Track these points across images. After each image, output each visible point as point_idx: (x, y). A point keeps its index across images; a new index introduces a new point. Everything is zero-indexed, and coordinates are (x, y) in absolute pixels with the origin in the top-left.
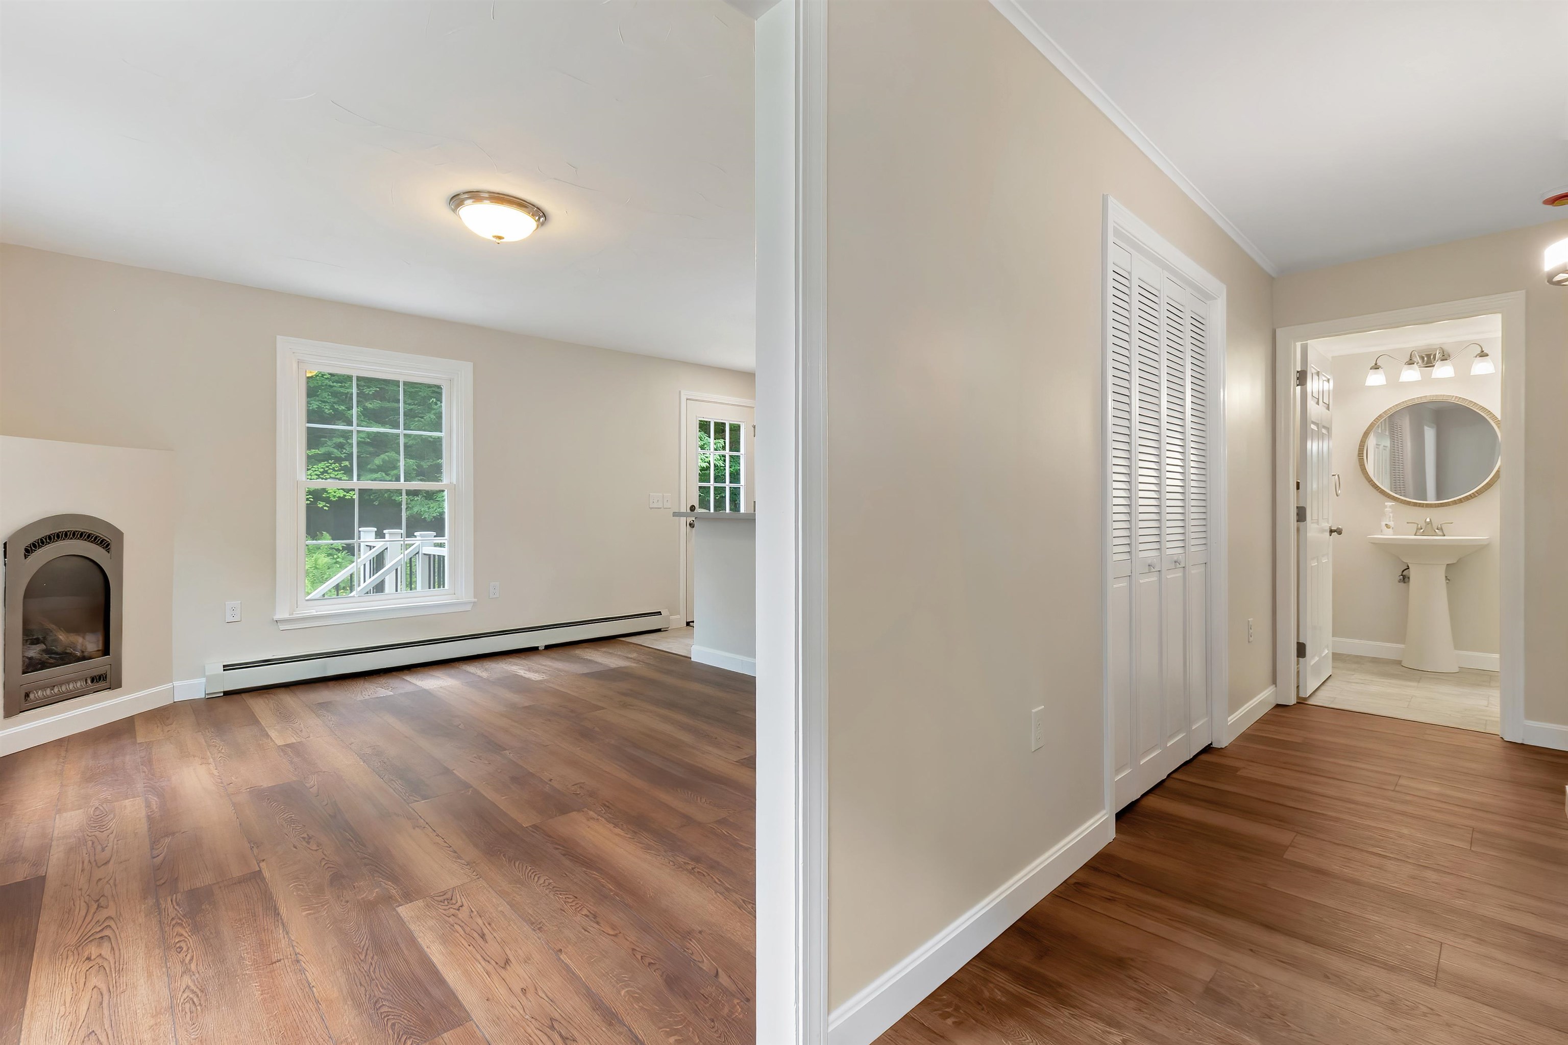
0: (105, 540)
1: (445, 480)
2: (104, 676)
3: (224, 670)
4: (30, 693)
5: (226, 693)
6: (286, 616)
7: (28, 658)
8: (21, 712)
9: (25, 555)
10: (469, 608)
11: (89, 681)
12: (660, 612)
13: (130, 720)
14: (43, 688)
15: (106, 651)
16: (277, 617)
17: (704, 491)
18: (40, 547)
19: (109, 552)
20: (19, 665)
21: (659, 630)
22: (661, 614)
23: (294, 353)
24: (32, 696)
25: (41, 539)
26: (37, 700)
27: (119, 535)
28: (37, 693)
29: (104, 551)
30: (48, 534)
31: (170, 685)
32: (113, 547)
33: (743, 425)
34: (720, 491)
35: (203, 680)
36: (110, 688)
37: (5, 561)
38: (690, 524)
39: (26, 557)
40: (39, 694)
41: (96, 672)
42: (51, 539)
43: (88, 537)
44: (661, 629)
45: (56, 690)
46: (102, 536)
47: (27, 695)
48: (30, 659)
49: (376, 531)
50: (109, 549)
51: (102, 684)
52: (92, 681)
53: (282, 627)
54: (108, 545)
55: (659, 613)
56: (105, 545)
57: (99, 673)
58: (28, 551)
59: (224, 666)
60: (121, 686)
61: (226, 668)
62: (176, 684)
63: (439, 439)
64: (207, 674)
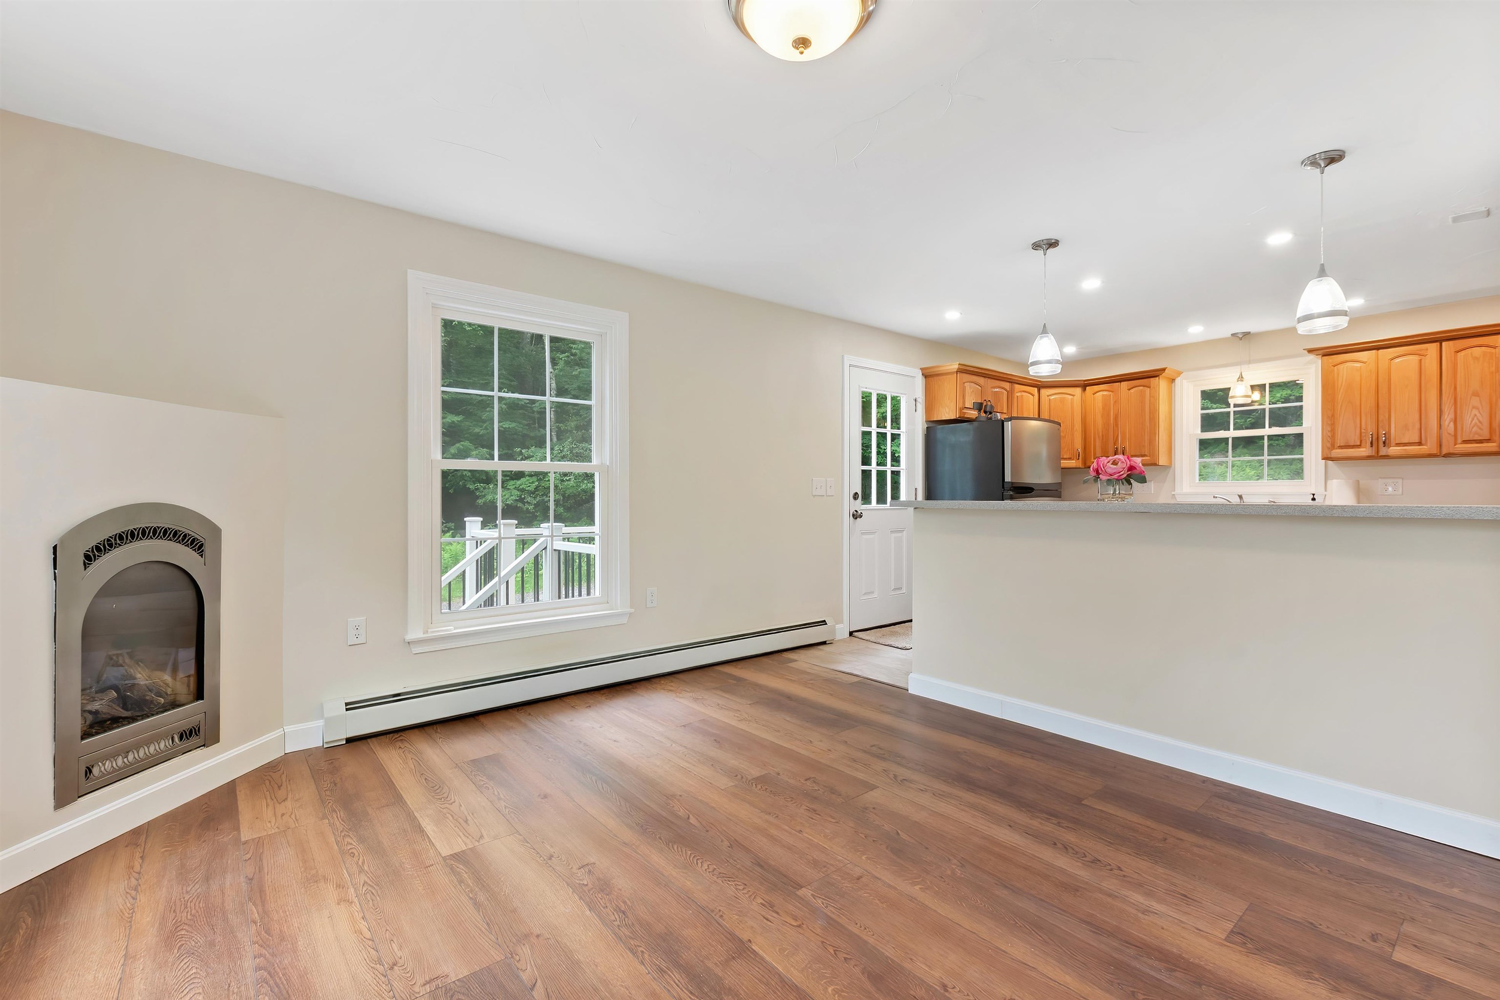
0: (198, 540)
1: (595, 461)
2: (197, 729)
3: (347, 710)
4: (93, 767)
5: (349, 740)
6: (420, 635)
7: (90, 712)
8: (79, 797)
9: (85, 564)
10: (624, 620)
11: (176, 739)
12: (824, 621)
13: (230, 788)
14: (113, 756)
15: (199, 695)
16: (410, 637)
17: (866, 475)
18: (106, 551)
19: (202, 556)
20: (77, 725)
21: (824, 643)
22: (826, 624)
23: (427, 293)
24: (96, 771)
25: (108, 540)
26: (104, 775)
27: (216, 532)
28: (104, 765)
29: (195, 555)
30: (118, 531)
31: (280, 732)
32: (207, 549)
33: (905, 398)
34: (881, 475)
35: (321, 723)
36: (204, 745)
37: (55, 573)
38: (853, 515)
39: (86, 566)
40: (106, 767)
41: (186, 725)
42: (123, 540)
43: (174, 536)
44: (826, 641)
45: (131, 757)
46: (193, 534)
47: (89, 771)
48: (95, 713)
49: (482, 521)
50: (203, 551)
51: (194, 740)
52: (181, 738)
53: (416, 650)
54: (202, 545)
55: (824, 623)
56: (197, 546)
57: (190, 726)
58: (89, 559)
59: (347, 704)
60: (217, 740)
61: (350, 706)
62: (288, 729)
63: (589, 408)
64: (325, 716)
